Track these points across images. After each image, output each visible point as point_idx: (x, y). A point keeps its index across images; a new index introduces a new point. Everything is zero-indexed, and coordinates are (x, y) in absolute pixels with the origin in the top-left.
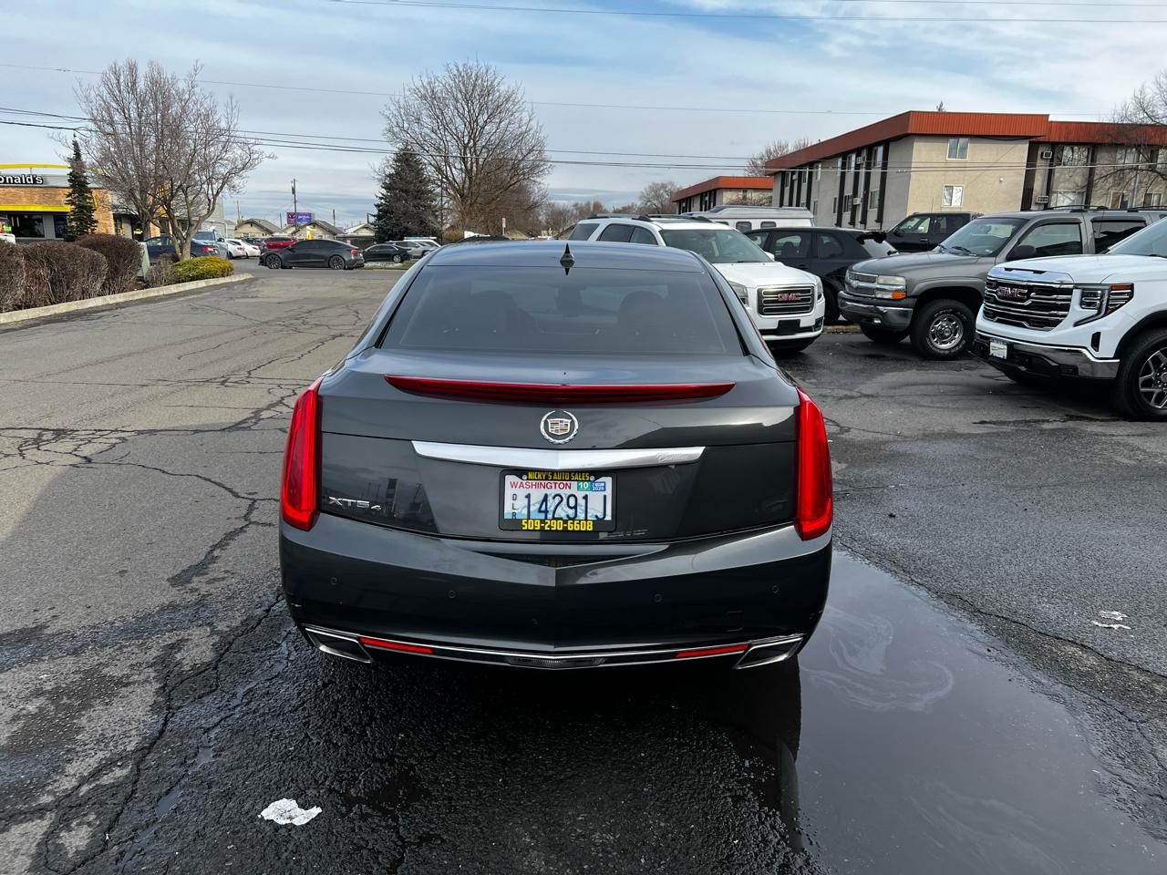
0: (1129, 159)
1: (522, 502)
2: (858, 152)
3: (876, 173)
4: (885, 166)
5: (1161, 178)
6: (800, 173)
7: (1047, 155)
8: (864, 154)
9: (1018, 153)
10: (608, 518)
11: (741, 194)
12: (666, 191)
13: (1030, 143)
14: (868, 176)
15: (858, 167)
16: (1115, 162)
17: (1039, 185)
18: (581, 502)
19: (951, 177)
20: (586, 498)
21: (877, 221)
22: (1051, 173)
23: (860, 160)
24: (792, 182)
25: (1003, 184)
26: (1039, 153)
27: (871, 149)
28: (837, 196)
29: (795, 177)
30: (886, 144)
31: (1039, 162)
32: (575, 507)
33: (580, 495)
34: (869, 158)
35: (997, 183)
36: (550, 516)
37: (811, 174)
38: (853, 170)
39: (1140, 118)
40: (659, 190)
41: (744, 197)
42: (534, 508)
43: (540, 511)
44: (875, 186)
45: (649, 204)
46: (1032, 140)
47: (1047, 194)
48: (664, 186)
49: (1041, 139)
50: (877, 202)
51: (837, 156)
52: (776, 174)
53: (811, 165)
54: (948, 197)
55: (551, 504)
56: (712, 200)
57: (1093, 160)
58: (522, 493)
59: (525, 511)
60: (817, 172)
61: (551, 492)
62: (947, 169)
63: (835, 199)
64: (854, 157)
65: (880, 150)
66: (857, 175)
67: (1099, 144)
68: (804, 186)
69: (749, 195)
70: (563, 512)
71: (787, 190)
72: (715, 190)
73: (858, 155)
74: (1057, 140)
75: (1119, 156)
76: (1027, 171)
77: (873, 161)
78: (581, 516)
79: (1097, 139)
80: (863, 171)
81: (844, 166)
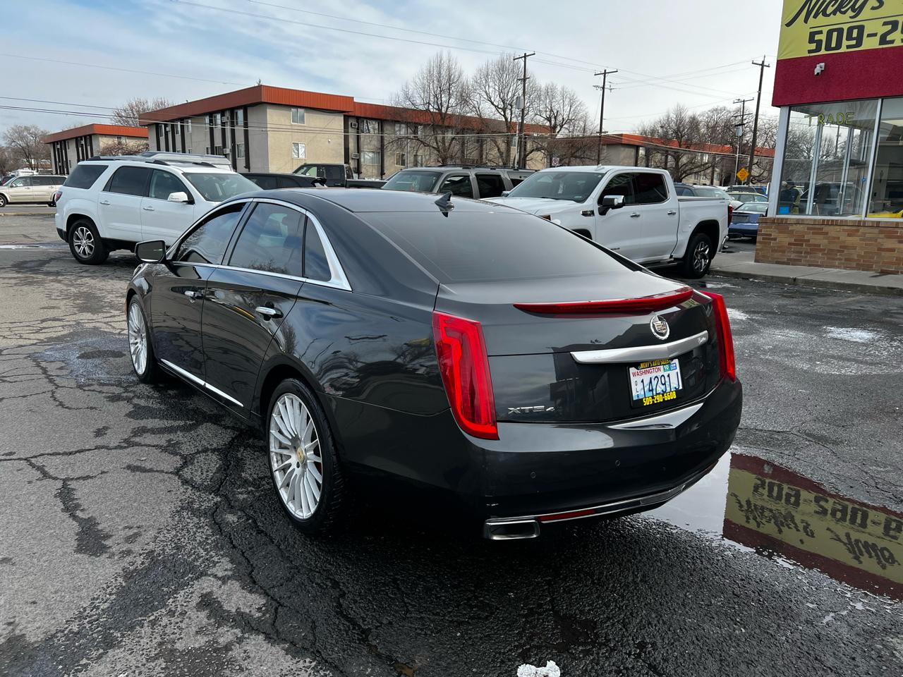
0: (402, 131)
1: (640, 386)
2: (223, 113)
3: (239, 131)
4: (246, 125)
5: (422, 145)
6: (173, 126)
7: (355, 125)
8: (228, 114)
9: (337, 122)
10: (681, 388)
11: (116, 140)
12: (30, 133)
13: (344, 116)
14: (233, 132)
15: (223, 124)
16: (395, 132)
17: (352, 145)
18: (667, 379)
19: (296, 137)
20: (669, 376)
21: (246, 167)
22: (358, 138)
23: (225, 119)
24: (166, 133)
25: (331, 144)
26: (350, 123)
27: (233, 111)
28: (209, 146)
29: (168, 129)
30: (245, 108)
31: (350, 130)
32: (665, 384)
33: (666, 375)
34: (232, 117)
35: (327, 143)
36: (654, 393)
37: (182, 127)
38: (220, 127)
39: (407, 105)
40: (23, 131)
41: (120, 143)
42: (646, 389)
43: (650, 391)
44: (240, 139)
45: (13, 144)
46: (346, 114)
47: (358, 152)
48: (27, 129)
49: (350, 114)
50: (243, 153)
51: (205, 114)
52: (149, 125)
53: (182, 120)
54: (296, 151)
55: (654, 383)
56: (88, 143)
57: (382, 130)
58: (639, 379)
59: (643, 393)
60: (188, 126)
61: (653, 375)
62: (292, 130)
63: (207, 148)
64: (219, 116)
65: (240, 113)
66: (223, 131)
67: (386, 120)
68: (178, 137)
69: (123, 141)
70: (660, 388)
71: (162, 139)
72: (90, 136)
73: (223, 115)
74: (359, 115)
75: (397, 129)
76: (344, 135)
77: (235, 120)
78: (668, 389)
79: (382, 117)
80: (228, 128)
81: (211, 121)
